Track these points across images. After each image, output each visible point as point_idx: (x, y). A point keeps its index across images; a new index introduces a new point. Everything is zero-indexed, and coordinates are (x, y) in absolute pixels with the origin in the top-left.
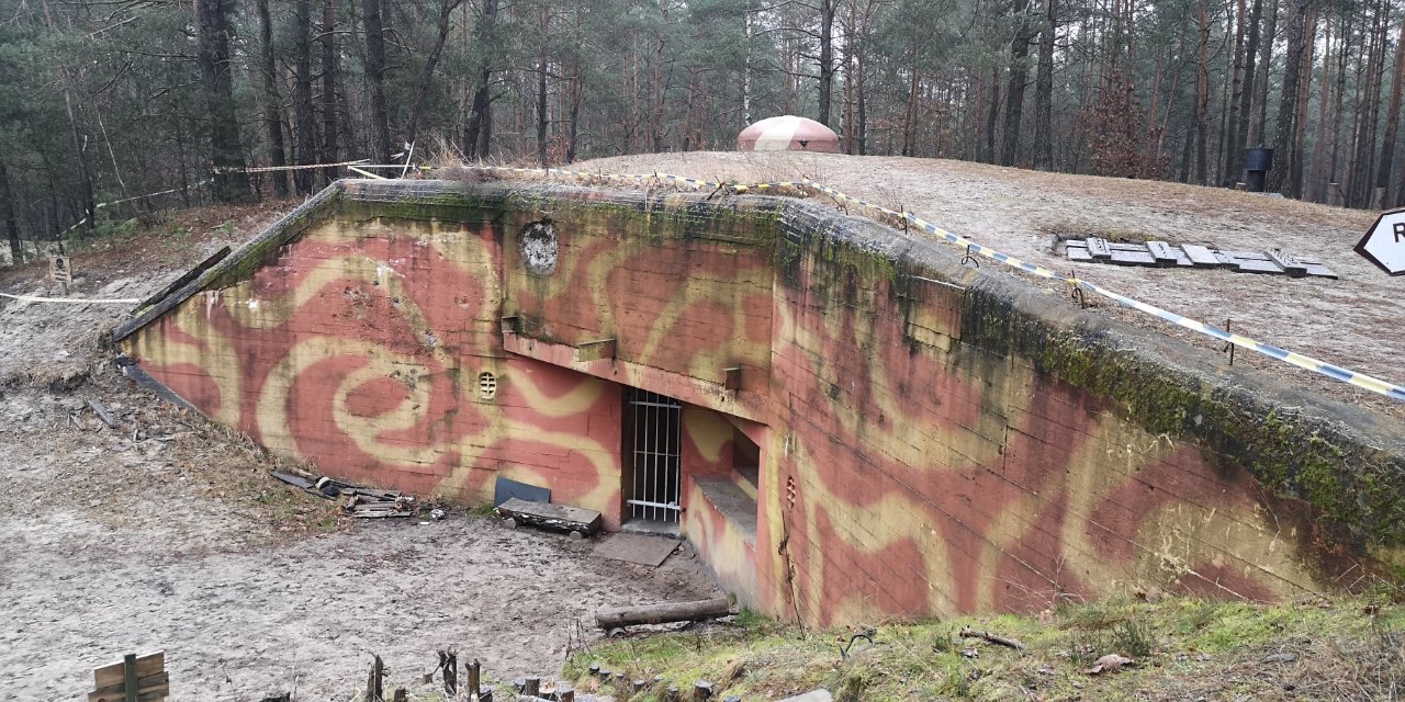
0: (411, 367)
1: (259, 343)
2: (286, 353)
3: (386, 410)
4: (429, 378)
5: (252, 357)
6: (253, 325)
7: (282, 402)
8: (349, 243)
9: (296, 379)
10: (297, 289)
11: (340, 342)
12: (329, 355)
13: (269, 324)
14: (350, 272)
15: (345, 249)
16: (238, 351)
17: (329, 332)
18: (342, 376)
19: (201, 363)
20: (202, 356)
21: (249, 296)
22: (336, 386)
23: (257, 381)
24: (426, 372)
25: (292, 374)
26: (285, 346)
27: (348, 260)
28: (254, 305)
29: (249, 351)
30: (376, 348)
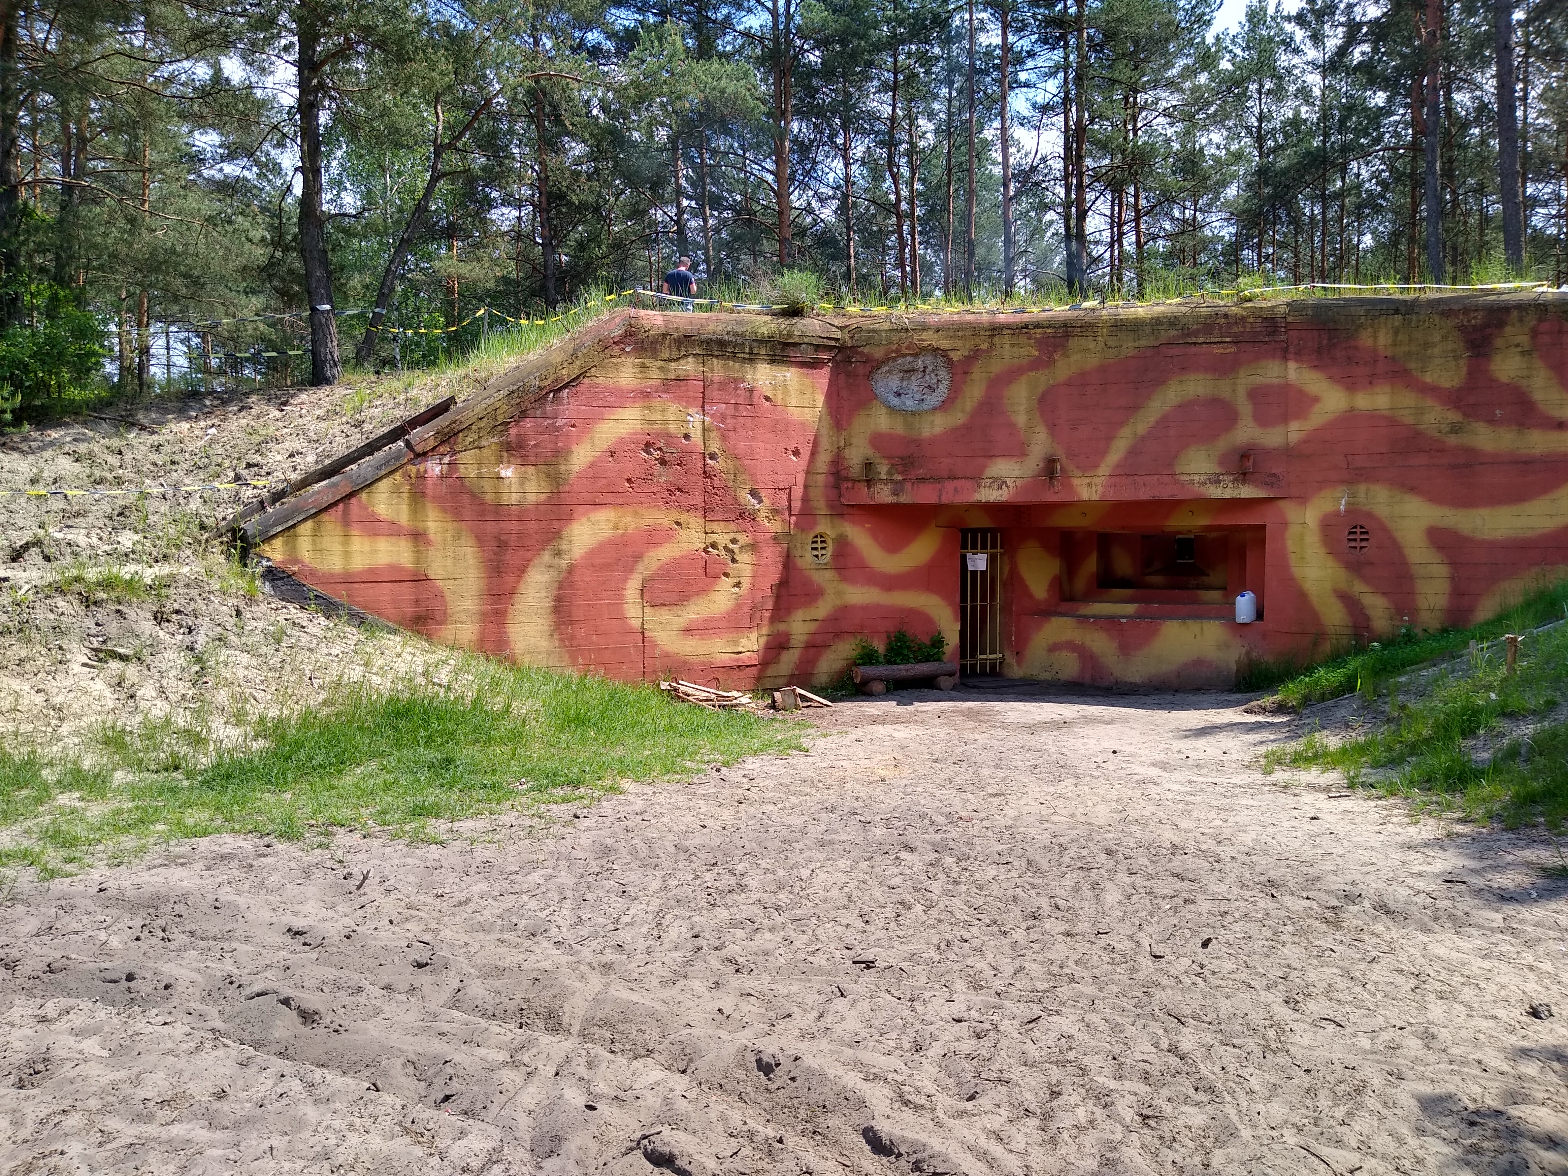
0: (732, 535)
1: (514, 526)
2: (556, 535)
3: (697, 593)
4: (753, 547)
5: (502, 545)
6: (505, 499)
7: (549, 603)
8: (650, 387)
9: (571, 570)
10: (574, 448)
11: (636, 514)
12: (620, 532)
13: (532, 498)
14: (651, 422)
15: (644, 395)
16: (480, 540)
17: (620, 501)
18: (638, 558)
19: (417, 561)
20: (417, 552)
21: (500, 461)
22: (630, 570)
23: (510, 579)
24: (749, 540)
25: (564, 563)
26: (556, 524)
27: (649, 408)
28: (508, 472)
29: (497, 538)
30: (683, 518)
